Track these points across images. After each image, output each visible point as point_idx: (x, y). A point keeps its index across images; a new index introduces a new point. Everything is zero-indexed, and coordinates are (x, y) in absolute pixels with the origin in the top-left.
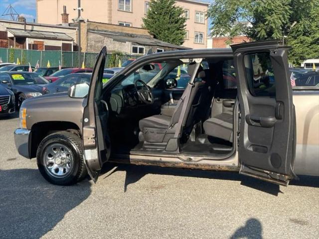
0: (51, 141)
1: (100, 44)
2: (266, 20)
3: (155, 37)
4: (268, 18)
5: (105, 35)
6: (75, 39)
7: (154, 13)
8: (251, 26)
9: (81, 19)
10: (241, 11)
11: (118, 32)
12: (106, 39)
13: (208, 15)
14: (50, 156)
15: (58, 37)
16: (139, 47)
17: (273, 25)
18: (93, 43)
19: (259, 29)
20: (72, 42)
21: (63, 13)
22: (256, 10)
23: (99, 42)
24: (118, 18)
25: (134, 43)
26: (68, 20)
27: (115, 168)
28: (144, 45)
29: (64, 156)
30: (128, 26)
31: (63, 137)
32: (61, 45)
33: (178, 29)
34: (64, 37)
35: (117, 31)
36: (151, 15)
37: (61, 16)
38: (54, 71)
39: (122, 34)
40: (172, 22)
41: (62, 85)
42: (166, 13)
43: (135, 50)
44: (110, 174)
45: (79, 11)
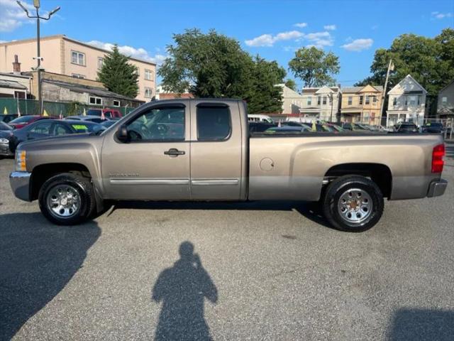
0: (56, 183)
1: (55, 94)
2: (208, 81)
3: (110, 90)
4: (210, 79)
5: (61, 86)
6: (28, 88)
7: (108, 68)
8: (195, 85)
9: (41, 68)
10: (187, 71)
11: (73, 84)
12: (62, 89)
13: (159, 73)
14: (54, 197)
15: (10, 86)
16: (96, 98)
17: (214, 85)
18: (48, 92)
19: (202, 88)
20: (25, 91)
21: (14, 61)
22: (201, 72)
23: (55, 91)
24: (72, 70)
25: (91, 94)
26: (19, 68)
27: (113, 206)
28: (102, 96)
29: (70, 196)
30: (82, 78)
31: (69, 178)
32: (13, 93)
33: (131, 84)
34: (17, 85)
35: (72, 82)
36: (105, 70)
37: (12, 65)
38: (12, 118)
39: (77, 85)
40: (126, 78)
41: (33, 131)
42: (120, 69)
43: (92, 100)
44: (111, 213)
45: (39, 60)
